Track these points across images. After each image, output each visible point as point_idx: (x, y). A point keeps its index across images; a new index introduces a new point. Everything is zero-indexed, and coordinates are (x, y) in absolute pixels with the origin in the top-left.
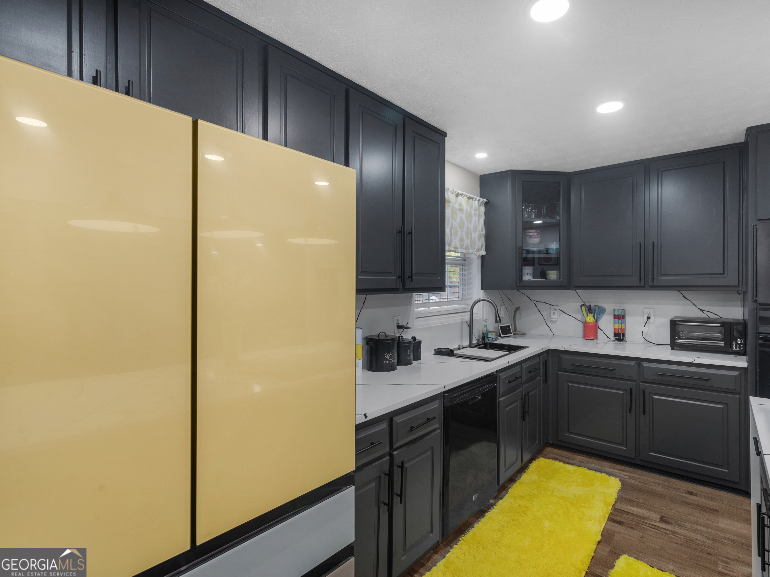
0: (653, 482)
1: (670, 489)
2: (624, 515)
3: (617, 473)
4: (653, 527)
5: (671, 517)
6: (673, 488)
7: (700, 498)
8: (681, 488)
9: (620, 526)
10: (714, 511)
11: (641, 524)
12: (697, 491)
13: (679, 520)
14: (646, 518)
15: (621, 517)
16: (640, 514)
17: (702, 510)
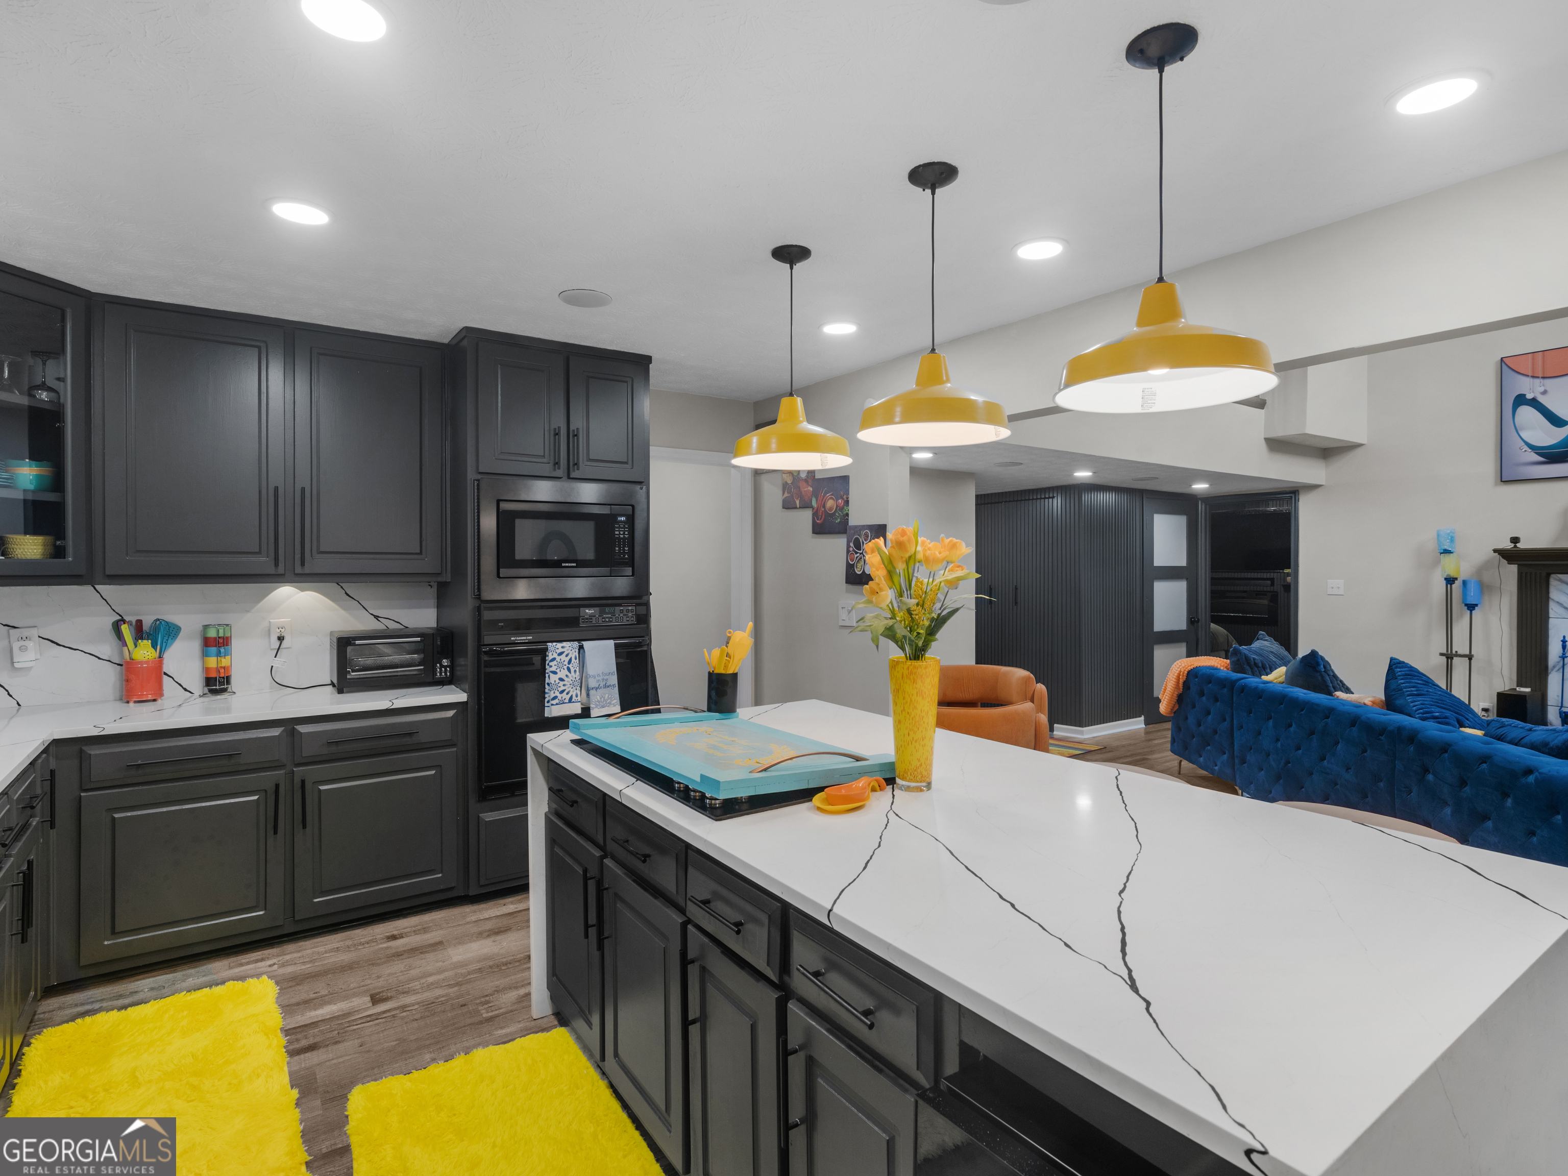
0: (326, 952)
1: (360, 947)
2: (311, 1032)
3: (251, 969)
4: (369, 1019)
5: (385, 989)
6: (363, 944)
7: (409, 938)
8: (374, 937)
9: (315, 1053)
10: (437, 946)
11: (348, 1027)
12: (399, 930)
13: (399, 986)
14: (349, 1014)
15: (306, 1037)
16: (336, 1013)
17: (421, 953)
